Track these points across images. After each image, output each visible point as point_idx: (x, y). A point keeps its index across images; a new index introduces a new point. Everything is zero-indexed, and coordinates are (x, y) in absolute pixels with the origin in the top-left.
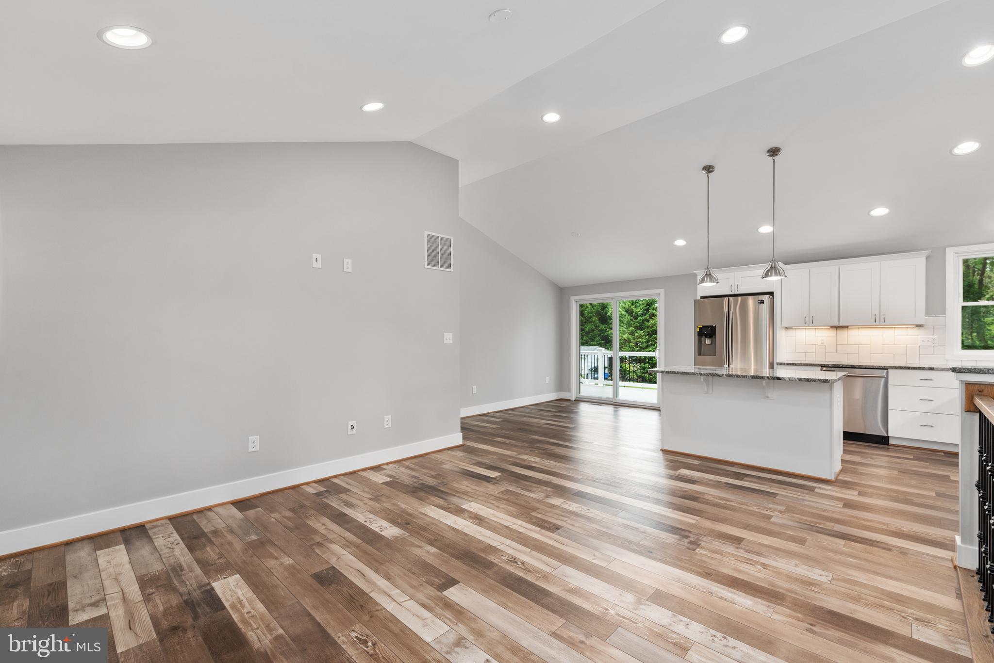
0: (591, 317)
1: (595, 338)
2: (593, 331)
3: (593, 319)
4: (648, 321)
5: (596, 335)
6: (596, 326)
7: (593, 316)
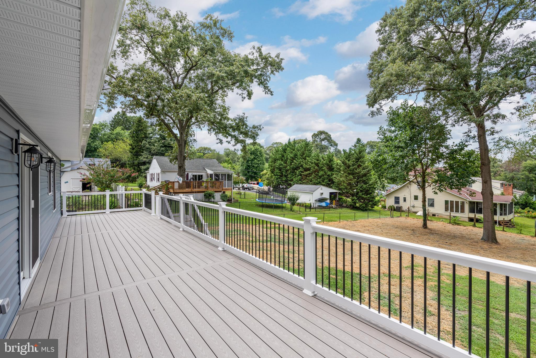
0: (322, 167)
1: (324, 180)
2: (323, 175)
3: (324, 168)
4: (356, 169)
5: (325, 178)
6: (325, 172)
7: (324, 166)
